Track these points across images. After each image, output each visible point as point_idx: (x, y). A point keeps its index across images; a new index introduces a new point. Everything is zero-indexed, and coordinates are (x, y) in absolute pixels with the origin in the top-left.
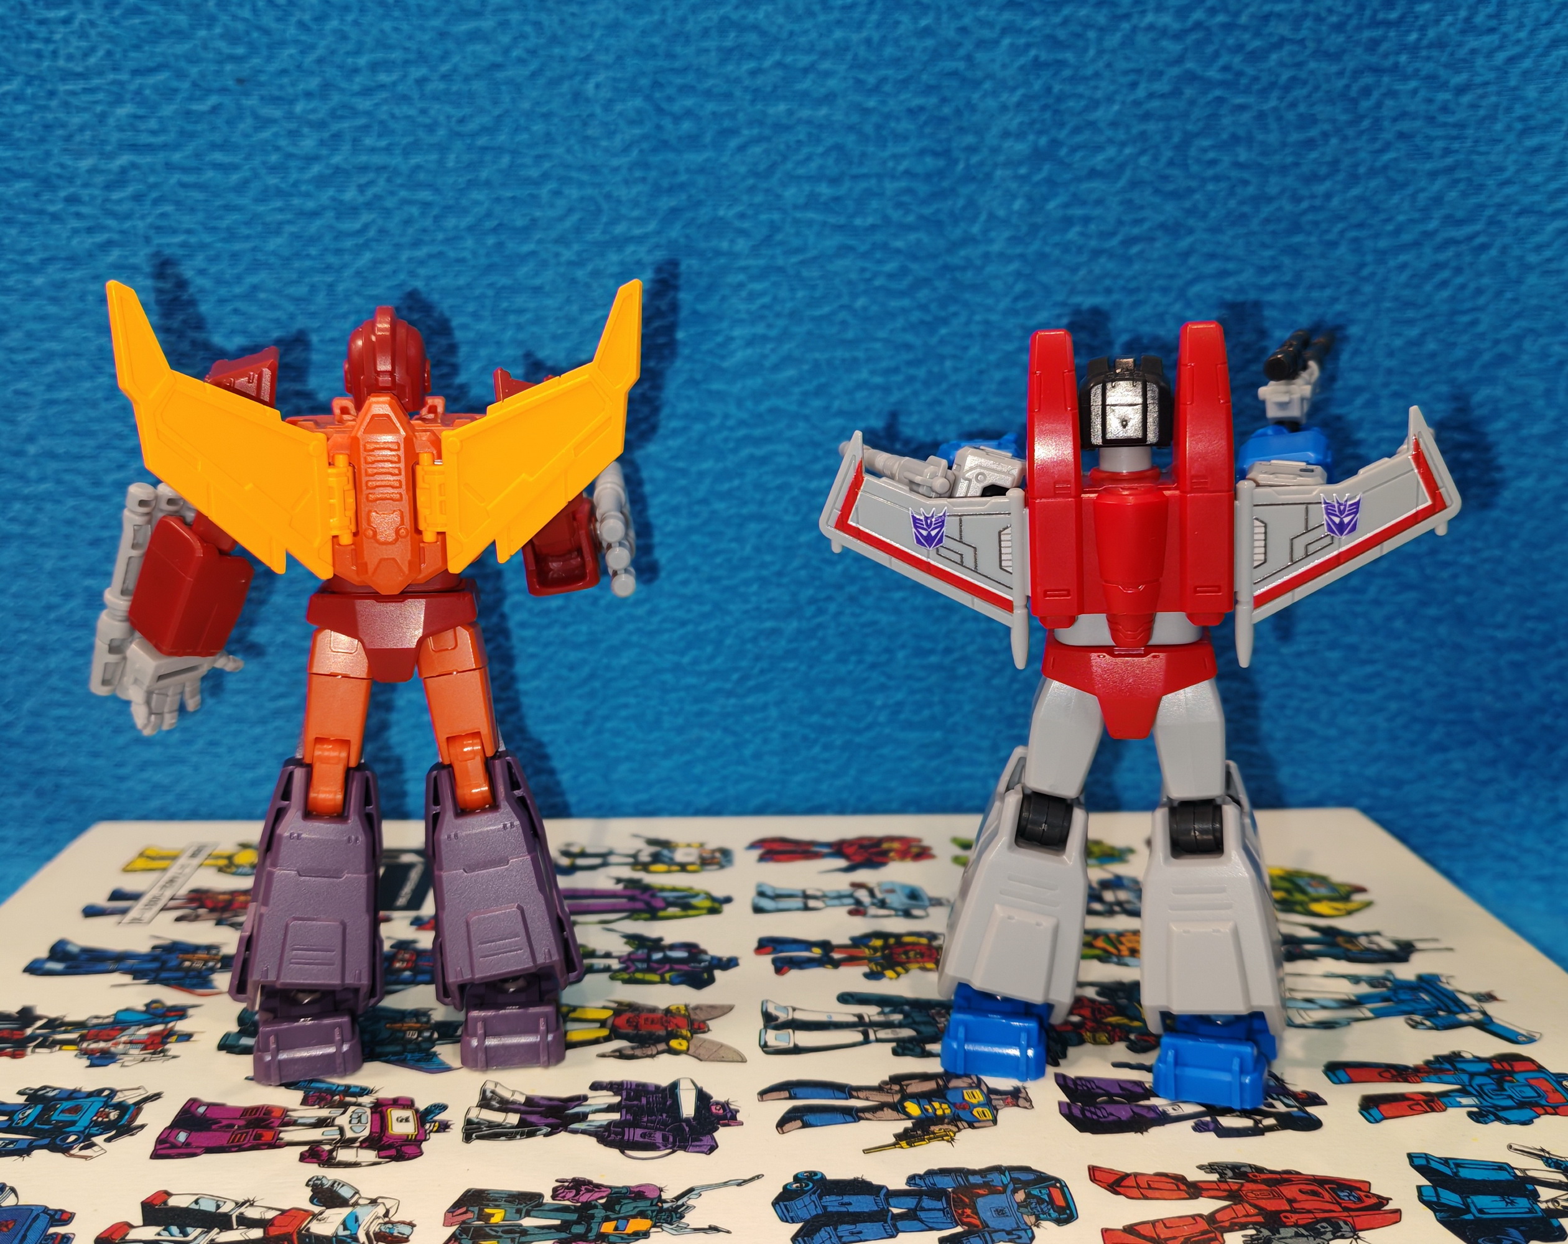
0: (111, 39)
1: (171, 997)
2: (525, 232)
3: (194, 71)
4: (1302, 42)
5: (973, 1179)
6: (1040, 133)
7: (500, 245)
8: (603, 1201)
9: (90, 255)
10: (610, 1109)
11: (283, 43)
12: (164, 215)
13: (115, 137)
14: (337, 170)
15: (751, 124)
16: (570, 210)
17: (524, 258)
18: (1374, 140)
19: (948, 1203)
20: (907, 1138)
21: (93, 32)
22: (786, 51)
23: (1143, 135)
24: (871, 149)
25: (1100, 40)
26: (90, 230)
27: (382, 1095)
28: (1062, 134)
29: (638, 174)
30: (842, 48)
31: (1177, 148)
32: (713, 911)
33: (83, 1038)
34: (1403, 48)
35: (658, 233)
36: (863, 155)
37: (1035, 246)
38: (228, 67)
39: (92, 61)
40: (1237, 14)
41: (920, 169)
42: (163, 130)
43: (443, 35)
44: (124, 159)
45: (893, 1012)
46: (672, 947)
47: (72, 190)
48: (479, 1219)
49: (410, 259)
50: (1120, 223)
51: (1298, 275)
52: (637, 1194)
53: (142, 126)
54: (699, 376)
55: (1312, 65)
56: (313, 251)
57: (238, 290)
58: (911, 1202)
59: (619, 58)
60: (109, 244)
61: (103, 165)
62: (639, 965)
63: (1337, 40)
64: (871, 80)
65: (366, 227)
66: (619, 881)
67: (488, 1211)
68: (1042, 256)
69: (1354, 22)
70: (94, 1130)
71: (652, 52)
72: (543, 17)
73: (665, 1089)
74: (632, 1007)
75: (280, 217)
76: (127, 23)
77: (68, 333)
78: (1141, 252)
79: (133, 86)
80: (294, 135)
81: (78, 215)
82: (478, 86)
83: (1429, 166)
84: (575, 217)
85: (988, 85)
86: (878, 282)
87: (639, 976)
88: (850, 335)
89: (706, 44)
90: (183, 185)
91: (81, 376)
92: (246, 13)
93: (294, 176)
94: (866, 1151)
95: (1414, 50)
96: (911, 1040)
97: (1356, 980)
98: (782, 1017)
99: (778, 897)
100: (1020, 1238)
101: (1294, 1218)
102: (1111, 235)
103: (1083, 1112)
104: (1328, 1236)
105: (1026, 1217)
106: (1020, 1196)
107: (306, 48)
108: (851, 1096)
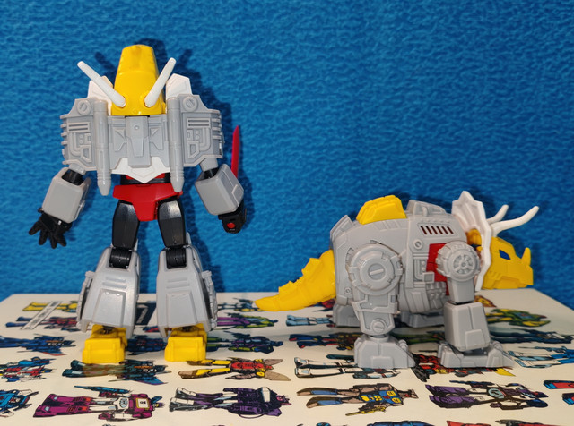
1: (43, 356)
6: (400, 10)
9: (17, 62)
10: (233, 398)
12: (47, 46)
13: (28, 15)
14: (116, 27)
15: (283, 7)
16: (210, 42)
18: (536, 12)
20: (364, 410)
23: (441, 12)
24: (331, 18)
26: (17, 52)
27: (133, 393)
28: (409, 11)
29: (237, 28)
31: (454, 16)
32: (270, 325)
33: (5, 371)
35: (245, 51)
36: (328, 20)
37: (398, 56)
41: (351, 25)
42: (47, 12)
44: (32, 23)
45: (352, 361)
46: (254, 338)
47: (10, 36)
50: (432, 47)
51: (506, 68)
53: (39, 10)
54: (261, 109)
57: (75, 76)
60: (24, 58)
61: (23, 26)
62: (241, 345)
66: (229, 314)
68: (401, 60)
70: (9, 406)
73: (256, 391)
74: (239, 360)
75: (93, 46)
77: (7, 93)
78: (441, 58)
80: (99, 13)
81: (13, 46)
83: (558, 22)
84: (211, 46)
86: (334, 71)
87: (241, 348)
88: (323, 93)
90: (55, 34)
91: (11, 111)
93: (99, 30)
94: (347, 415)
96: (361, 372)
97: (550, 350)
98: (304, 364)
99: (296, 320)
102: (429, 51)
103: (440, 400)
108: (338, 394)
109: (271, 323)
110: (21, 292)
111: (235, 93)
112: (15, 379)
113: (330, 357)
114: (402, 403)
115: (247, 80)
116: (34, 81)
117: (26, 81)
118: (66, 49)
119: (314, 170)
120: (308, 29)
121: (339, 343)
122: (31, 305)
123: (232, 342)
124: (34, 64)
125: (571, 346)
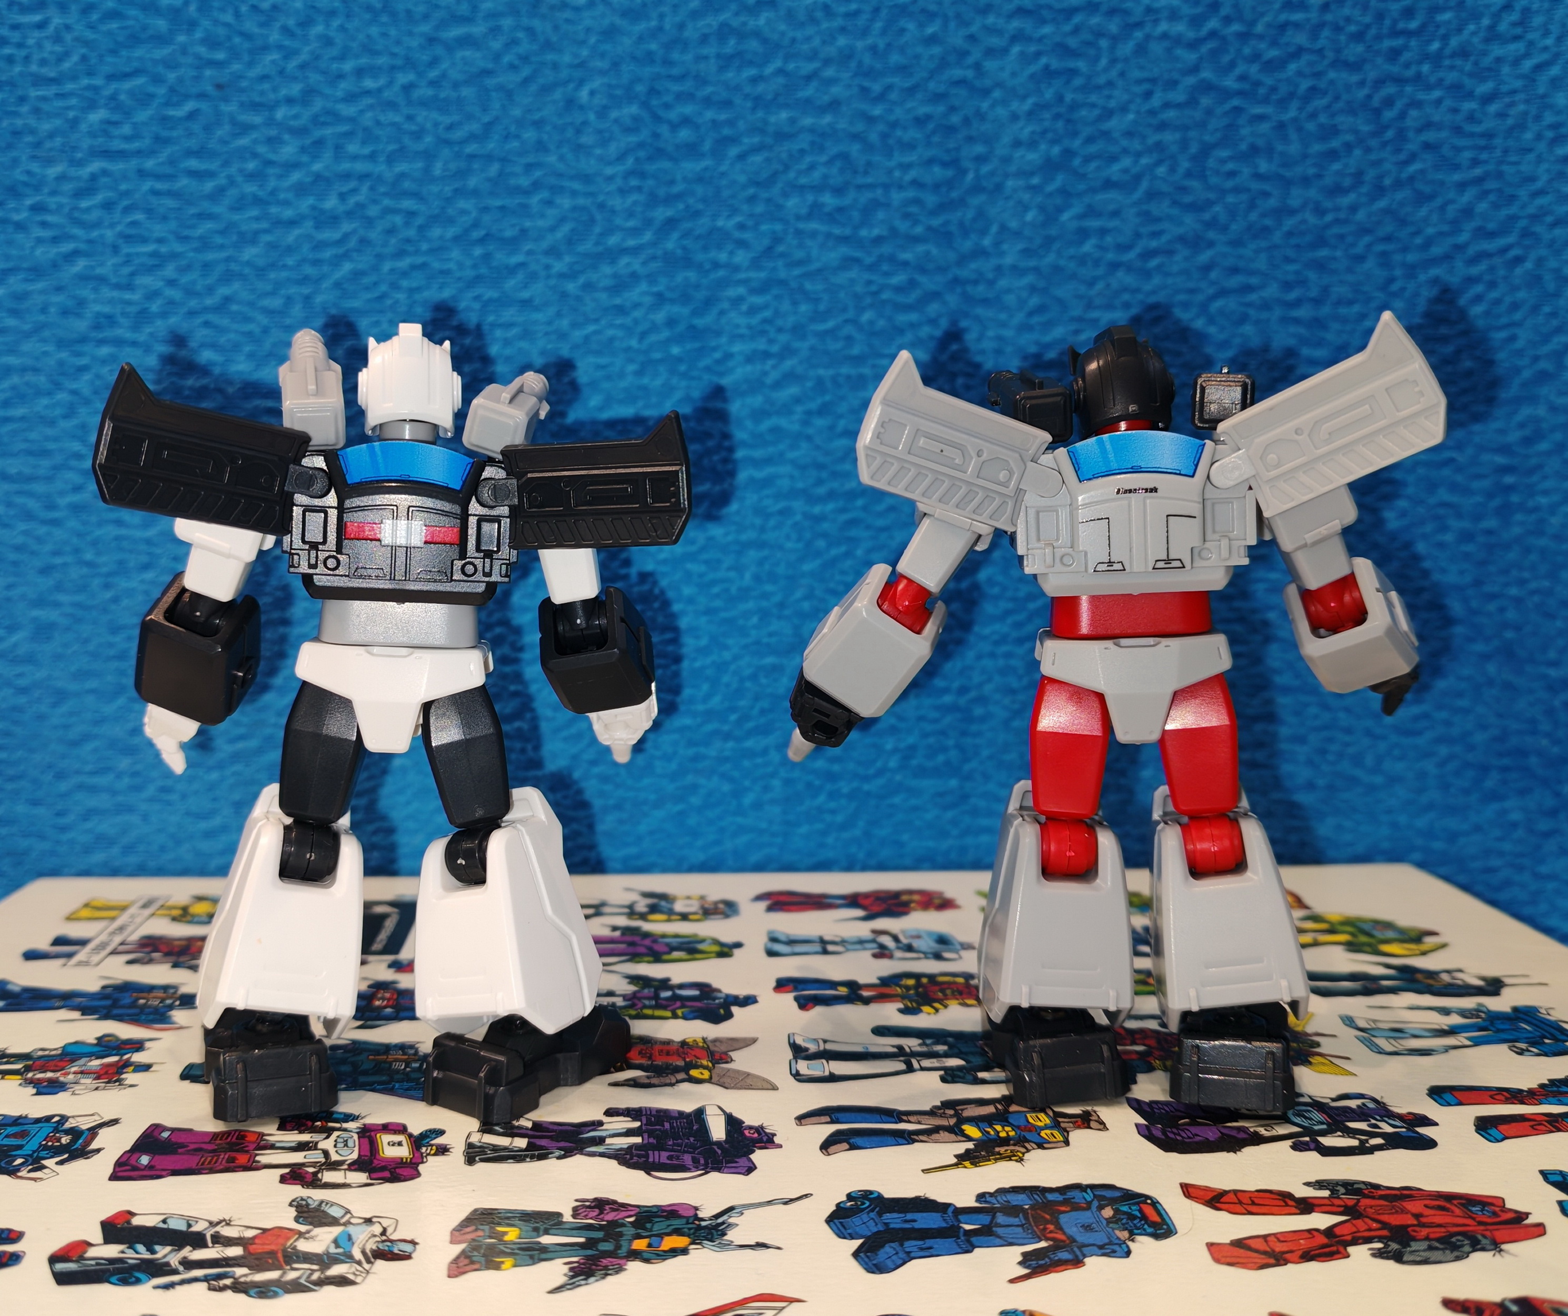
0: (86, 43)
1: (125, 1031)
2: (512, 244)
3: (172, 76)
4: (1320, 52)
5: (1050, 1197)
6: (1054, 142)
7: (487, 257)
8: (632, 1219)
9: (55, 265)
10: (629, 1133)
11: (265, 48)
12: (134, 224)
13: (86, 143)
14: (318, 177)
15: (751, 132)
16: (562, 220)
17: (512, 270)
18: (1398, 150)
19: (1026, 1218)
20: (968, 1158)
21: (68, 37)
22: (787, 58)
23: (1159, 146)
24: (877, 158)
25: (1112, 48)
26: (55, 240)
27: (369, 1121)
28: (1076, 144)
29: (634, 182)
30: (846, 56)
31: (1194, 158)
32: (722, 955)
33: (28, 1069)
34: (1425, 57)
35: (654, 244)
36: (869, 164)
37: (1050, 259)
38: (208, 73)
39: (67, 65)
40: (1253, 23)
41: (928, 179)
42: (137, 136)
43: (431, 40)
44: (95, 166)
45: (937, 1043)
46: (682, 986)
47: (38, 198)
48: (491, 1237)
49: (392, 270)
50: (1138, 235)
51: (1325, 290)
52: (670, 1213)
53: (116, 132)
55: (1332, 75)
56: (290, 261)
57: (209, 302)
58: (985, 1219)
59: (616, 65)
60: (76, 253)
61: (73, 172)
62: (647, 1002)
63: (1355, 51)
64: (876, 88)
65: (346, 237)
66: (615, 928)
67: (500, 1229)
68: (1057, 269)
69: (1373, 31)
70: (43, 1154)
71: (649, 58)
72: (536, 23)
73: (689, 1115)
74: (642, 1039)
75: (255, 226)
76: (104, 28)
77: (26, 347)
78: (1159, 267)
79: (107, 92)
80: (272, 141)
81: (44, 224)
82: (467, 92)
83: (1457, 177)
84: (566, 228)
85: (997, 94)
86: (885, 296)
87: (648, 1012)
88: (856, 351)
89: (705, 51)
90: (156, 193)
91: (39, 393)
92: (228, 18)
94: (926, 1171)
95: (1436, 59)
96: (960, 1068)
97: (1446, 1011)
98: (813, 1048)
99: (791, 942)
100: (1114, 1252)
101: (1424, 1232)
102: (1128, 248)
103: (1164, 1132)
104: (1467, 1249)
105: (1117, 1232)
106: (1108, 1212)
107: (289, 54)
108: (901, 1121)
109: (726, 950)
110: (54, 872)
111: (628, 349)
112: (54, 1087)
113: (880, 1031)
114: (1067, 1143)
115: (660, 317)
116: (98, 315)
117: (78, 315)
118: (186, 232)
119: (834, 552)
120: (817, 188)
121: (903, 998)
122: (86, 905)
123: (625, 997)
124: (99, 271)
125: (1500, 1004)
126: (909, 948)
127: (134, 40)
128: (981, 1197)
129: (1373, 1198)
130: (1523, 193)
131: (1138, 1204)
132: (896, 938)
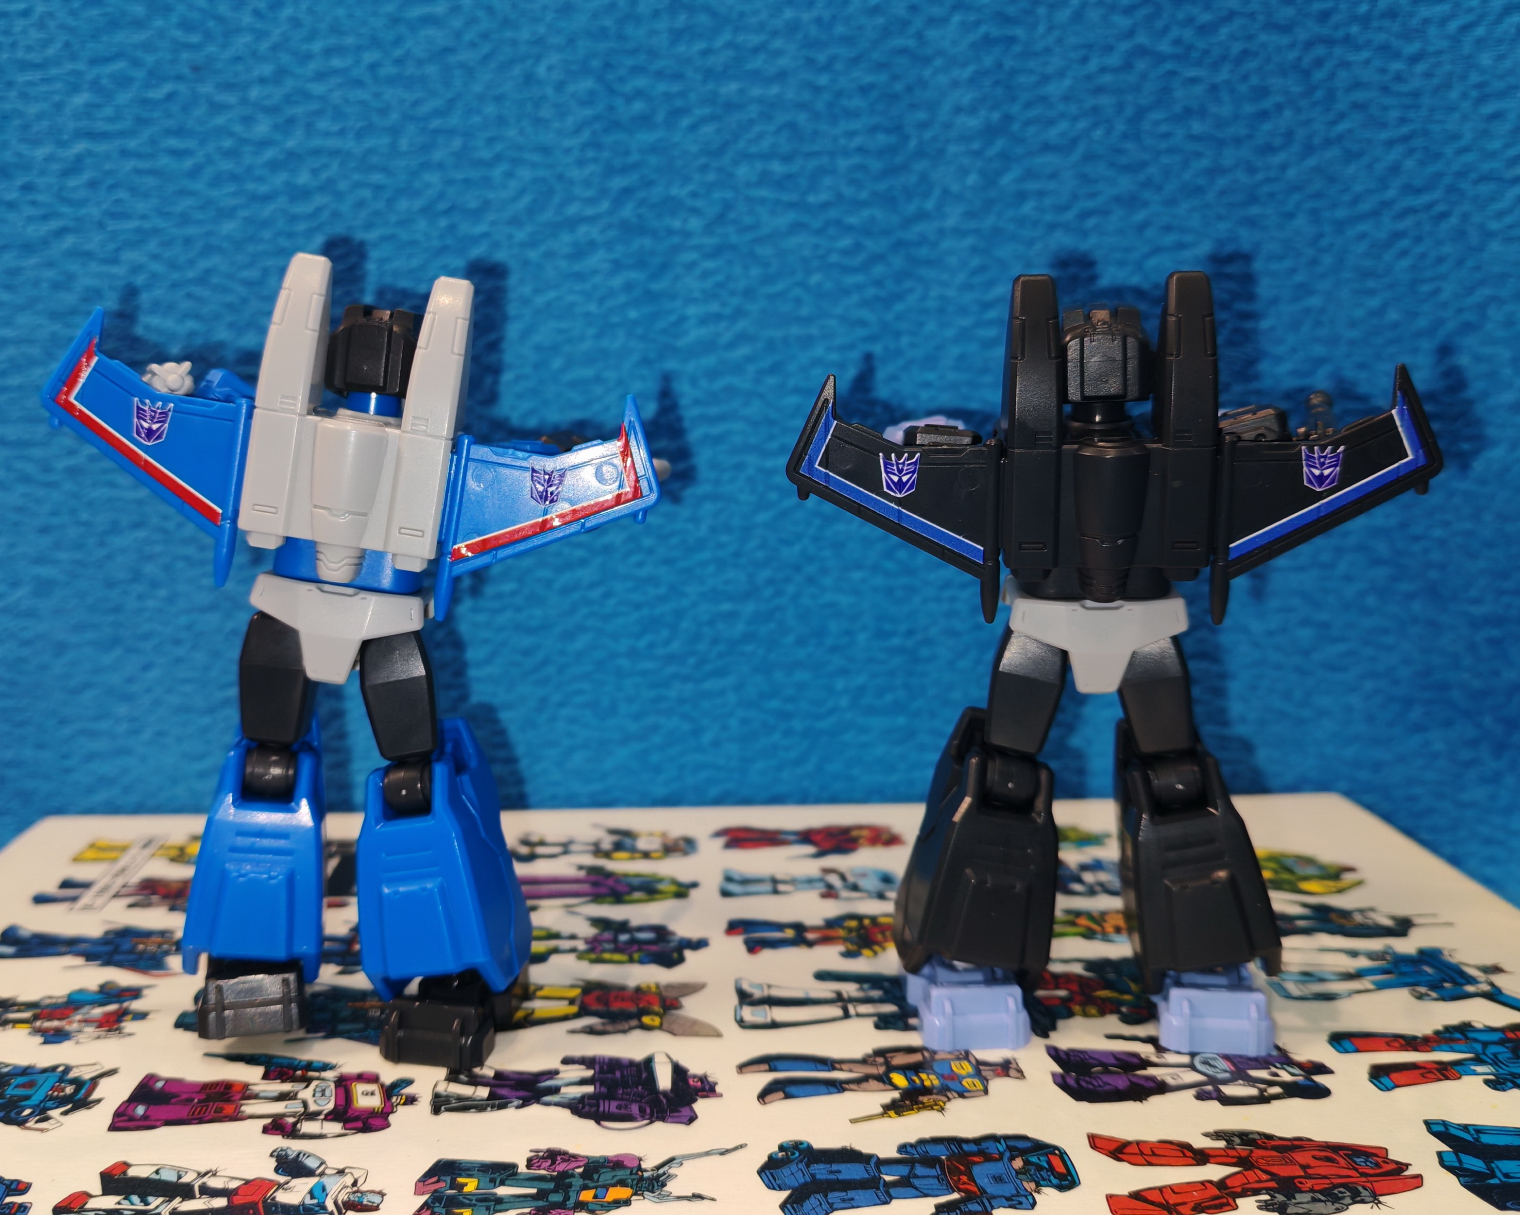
0: (69, 30)
1: (125, 978)
2: (476, 214)
3: (150, 60)
4: (1252, 15)
5: (968, 1148)
6: (993, 108)
7: (452, 228)
8: (580, 1171)
9: (46, 242)
10: (583, 1082)
11: (238, 30)
12: (118, 201)
13: (71, 125)
14: (291, 154)
15: (702, 103)
16: (522, 191)
18: (1328, 110)
19: (942, 1169)
20: (895, 1108)
21: (52, 25)
22: (736, 31)
23: (1095, 110)
24: (823, 126)
25: (1050, 15)
26: (44, 218)
27: (345, 1069)
28: (1015, 109)
29: (591, 154)
30: (793, 27)
31: (1129, 121)
32: (678, 895)
33: (36, 1017)
34: (1354, 19)
35: (611, 213)
36: (816, 132)
37: (990, 221)
38: (184, 55)
39: (50, 51)
41: (872, 146)
42: (118, 118)
43: (395, 20)
44: (80, 147)
45: (873, 988)
46: (640, 929)
47: (27, 179)
48: (451, 1188)
50: (1075, 197)
52: (615, 1164)
53: (99, 114)
55: (1263, 37)
56: (267, 234)
57: (191, 274)
58: (904, 1170)
59: (571, 41)
60: (61, 232)
61: (58, 153)
62: (606, 946)
63: (1287, 13)
64: (821, 58)
65: (319, 210)
66: (581, 868)
67: (460, 1180)
68: (997, 231)
70: (49, 1104)
71: (603, 33)
73: (639, 1064)
74: (601, 986)
75: (233, 202)
76: (85, 15)
77: (21, 319)
79: (90, 76)
80: (247, 120)
81: (34, 203)
82: (431, 70)
84: (526, 199)
85: (938, 62)
86: (834, 258)
87: (607, 956)
88: (805, 311)
89: (657, 26)
90: (138, 172)
93: (248, 161)
94: (854, 1121)
95: (1365, 21)
96: (892, 1015)
97: (1354, 954)
98: (757, 994)
99: (746, 881)
100: (1020, 1203)
101: (1309, 1184)
102: (1065, 208)
103: (1077, 1081)
104: (1348, 1200)
105: (1025, 1184)
106: (1018, 1163)
107: (261, 35)
108: (834, 1068)
109: (683, 890)
111: (588, 315)
113: (822, 976)
114: (986, 1092)
115: (617, 282)
116: (87, 288)
117: (68, 289)
118: (167, 209)
120: (766, 157)
121: (845, 940)
122: (92, 846)
123: (586, 939)
124: (87, 247)
125: (1405, 946)
126: (855, 888)
127: (114, 24)
128: (902, 1148)
129: (1266, 1148)
130: (1449, 151)
131: (1046, 1155)
132: (843, 877)
